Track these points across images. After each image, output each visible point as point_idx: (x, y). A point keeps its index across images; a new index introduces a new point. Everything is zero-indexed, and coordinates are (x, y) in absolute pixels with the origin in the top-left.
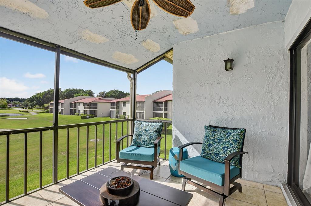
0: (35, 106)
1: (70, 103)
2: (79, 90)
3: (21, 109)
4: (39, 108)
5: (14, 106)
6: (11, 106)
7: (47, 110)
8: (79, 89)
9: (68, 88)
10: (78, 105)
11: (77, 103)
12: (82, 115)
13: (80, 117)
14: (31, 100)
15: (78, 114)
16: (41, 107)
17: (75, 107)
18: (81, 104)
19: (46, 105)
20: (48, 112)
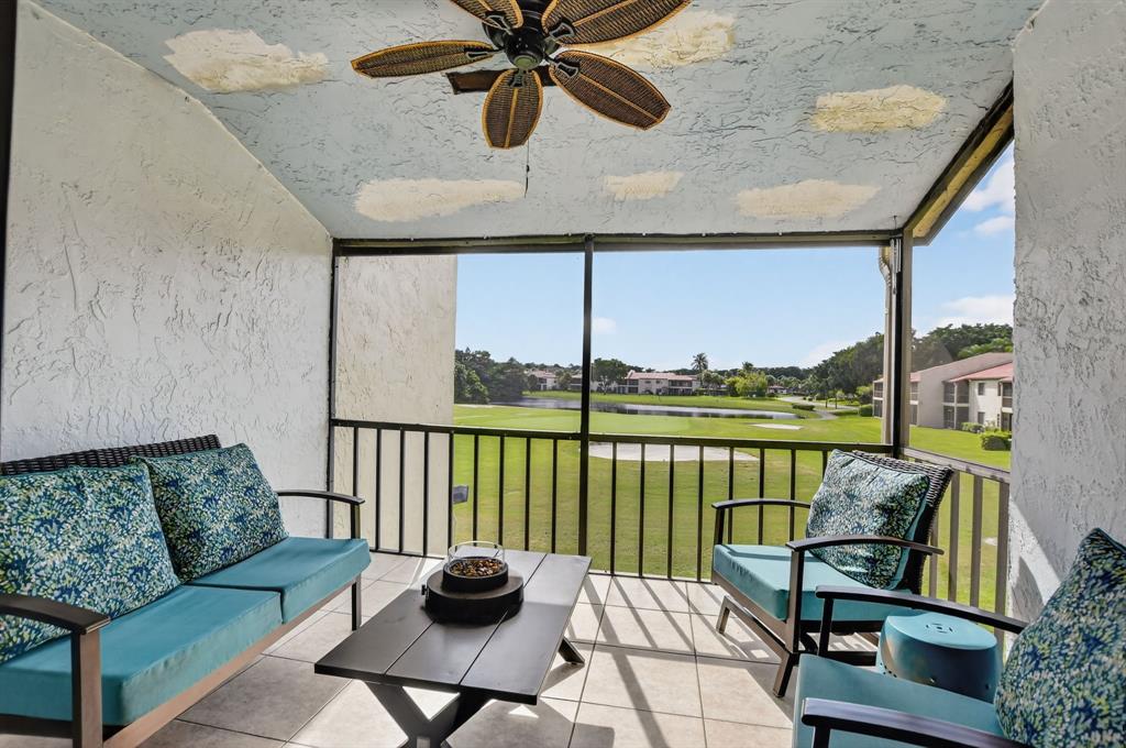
0: (831, 392)
1: (944, 382)
2: (991, 327)
3: (798, 400)
4: (847, 399)
5: (785, 392)
6: (776, 390)
7: (865, 406)
8: (992, 325)
9: (943, 326)
10: (976, 390)
11: (971, 383)
12: (985, 434)
13: (978, 439)
14: (822, 371)
15: (977, 429)
16: (850, 396)
17: (964, 398)
18: (990, 387)
19: (862, 390)
20: (867, 413)
